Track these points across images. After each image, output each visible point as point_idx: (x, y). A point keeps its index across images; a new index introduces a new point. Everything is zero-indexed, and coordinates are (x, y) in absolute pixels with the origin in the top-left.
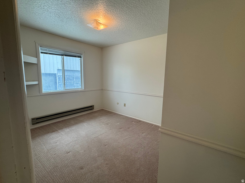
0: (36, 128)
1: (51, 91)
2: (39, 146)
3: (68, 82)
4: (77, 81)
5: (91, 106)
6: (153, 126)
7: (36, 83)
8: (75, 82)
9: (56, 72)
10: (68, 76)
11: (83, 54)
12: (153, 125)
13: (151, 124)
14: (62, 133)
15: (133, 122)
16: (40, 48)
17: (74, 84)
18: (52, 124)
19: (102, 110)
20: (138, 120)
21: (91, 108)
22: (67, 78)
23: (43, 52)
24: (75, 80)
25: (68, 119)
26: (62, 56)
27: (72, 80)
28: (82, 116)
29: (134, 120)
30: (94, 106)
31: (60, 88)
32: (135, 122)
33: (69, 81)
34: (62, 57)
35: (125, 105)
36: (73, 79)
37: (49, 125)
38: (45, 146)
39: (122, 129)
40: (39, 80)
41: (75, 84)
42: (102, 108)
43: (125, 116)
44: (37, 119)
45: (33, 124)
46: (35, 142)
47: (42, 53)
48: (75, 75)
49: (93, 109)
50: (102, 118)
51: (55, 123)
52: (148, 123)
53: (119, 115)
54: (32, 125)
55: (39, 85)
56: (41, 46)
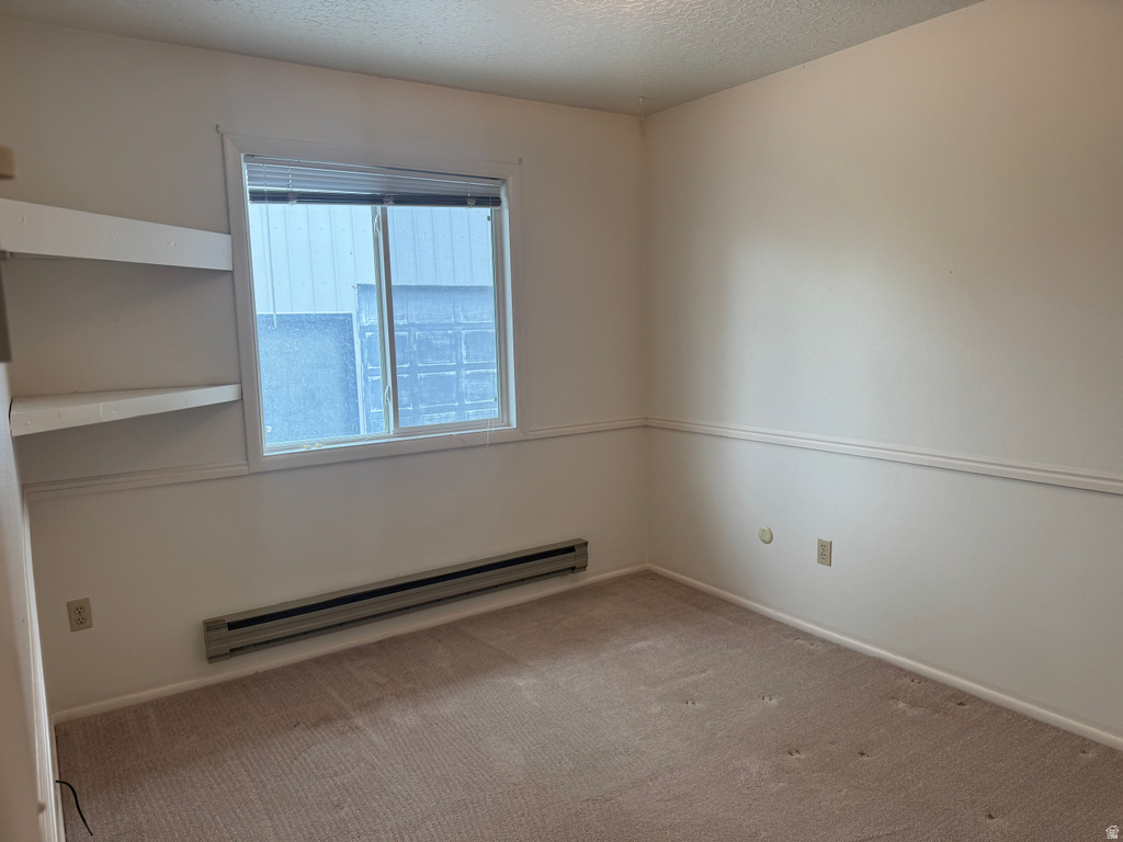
0: (227, 687)
1: (313, 445)
2: (239, 819)
3: (421, 370)
4: (477, 358)
5: (571, 549)
6: (1091, 755)
7: (227, 393)
8: (468, 367)
9: (347, 304)
10: (421, 327)
11: (510, 180)
12: (1085, 744)
13: (1066, 735)
14: (375, 738)
15: (901, 705)
16: (244, 166)
17: (458, 378)
18: (319, 661)
19: (648, 575)
20: (940, 686)
21: (566, 557)
22: (420, 342)
23: (262, 193)
24: (464, 353)
25: (414, 637)
26: (379, 207)
27: (448, 352)
28: (506, 613)
29: (907, 680)
30: (586, 544)
31: (374, 406)
32: (913, 704)
33: (432, 362)
34: (374, 213)
35: (825, 552)
36: (455, 347)
37: (299, 667)
38: (270, 818)
39: (803, 756)
40: (244, 373)
41: (464, 383)
42: (648, 565)
43: (825, 642)
44: (232, 626)
45: (212, 658)
46: (218, 784)
47: (258, 197)
48: (466, 317)
49: (584, 568)
50: (642, 644)
51: (337, 657)
52: (1041, 726)
53: (781, 626)
54: (207, 662)
55: (245, 411)
56: (250, 157)
